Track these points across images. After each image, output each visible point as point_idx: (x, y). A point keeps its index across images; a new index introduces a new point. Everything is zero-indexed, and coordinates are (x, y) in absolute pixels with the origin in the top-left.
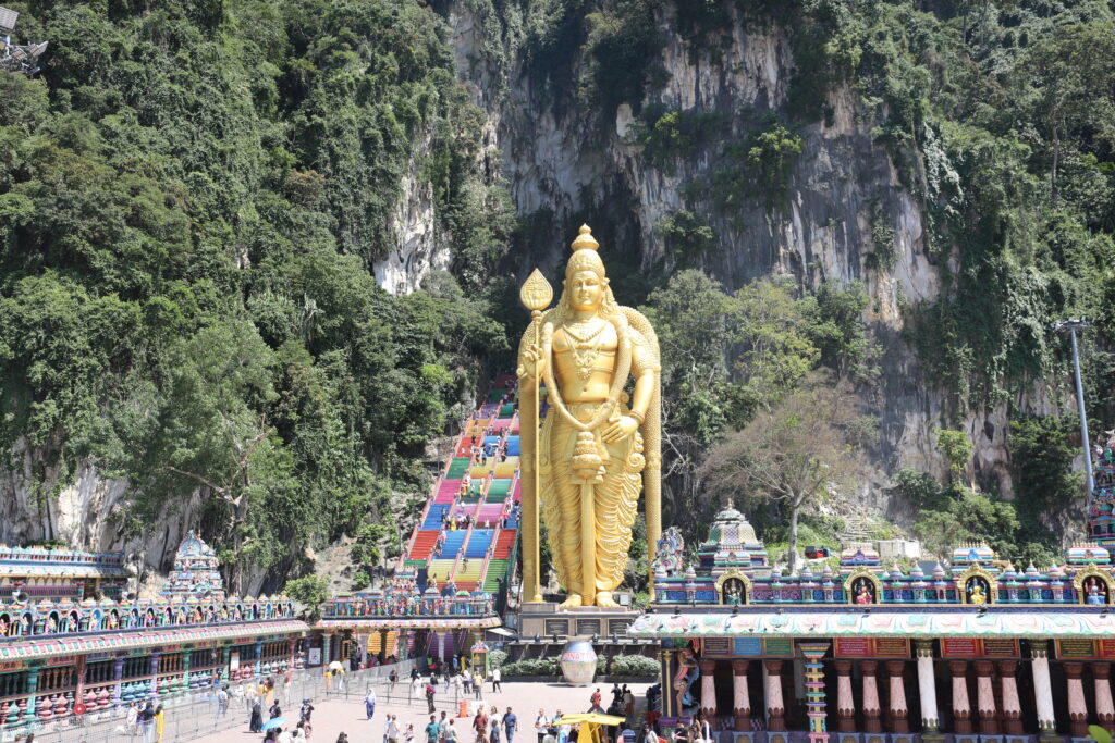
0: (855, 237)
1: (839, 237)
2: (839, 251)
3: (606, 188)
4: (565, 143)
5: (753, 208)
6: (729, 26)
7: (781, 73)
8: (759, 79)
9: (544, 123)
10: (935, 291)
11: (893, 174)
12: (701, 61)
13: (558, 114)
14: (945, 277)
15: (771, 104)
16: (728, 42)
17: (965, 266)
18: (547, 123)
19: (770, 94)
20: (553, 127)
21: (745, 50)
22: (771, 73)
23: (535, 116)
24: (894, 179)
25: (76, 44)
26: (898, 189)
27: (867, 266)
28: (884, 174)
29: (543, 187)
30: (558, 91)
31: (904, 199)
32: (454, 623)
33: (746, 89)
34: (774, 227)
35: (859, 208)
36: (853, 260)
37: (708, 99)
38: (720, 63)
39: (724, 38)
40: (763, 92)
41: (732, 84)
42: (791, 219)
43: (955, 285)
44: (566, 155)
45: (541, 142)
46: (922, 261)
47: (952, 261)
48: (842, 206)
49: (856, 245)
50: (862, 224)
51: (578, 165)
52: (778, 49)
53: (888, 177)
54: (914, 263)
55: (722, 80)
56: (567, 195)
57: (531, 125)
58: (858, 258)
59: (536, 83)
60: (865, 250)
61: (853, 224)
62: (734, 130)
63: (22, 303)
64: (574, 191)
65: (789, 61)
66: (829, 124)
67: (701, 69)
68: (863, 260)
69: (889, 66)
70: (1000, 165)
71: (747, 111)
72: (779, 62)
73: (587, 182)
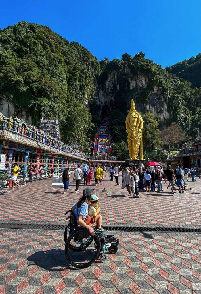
0: (157, 108)
1: (155, 108)
2: (155, 110)
3: (108, 102)
4: (103, 95)
5: (142, 103)
6: (137, 75)
7: (146, 83)
8: (142, 84)
9: (100, 91)
10: (169, 117)
11: (163, 99)
12: (133, 80)
13: (102, 90)
14: (170, 115)
15: (144, 87)
16: (138, 77)
17: (174, 114)
18: (101, 91)
19: (144, 86)
20: (101, 92)
21: (140, 79)
22: (144, 83)
23: (99, 90)
24: (163, 100)
25: (41, 62)
26: (164, 101)
27: (159, 113)
28: (162, 99)
29: (99, 101)
30: (102, 86)
31: (165, 103)
32: (113, 161)
33: (140, 85)
34: (145, 106)
35: (158, 104)
36: (157, 112)
37: (134, 86)
38: (136, 81)
39: (137, 77)
40: (143, 85)
41: (138, 84)
42: (147, 105)
43: (172, 116)
44: (103, 96)
45: (100, 94)
46: (167, 113)
47: (172, 113)
48: (155, 103)
49: (157, 109)
50: (158, 106)
51: (105, 98)
52: (145, 79)
53: (162, 100)
54: (166, 113)
55: (136, 83)
56: (103, 102)
57: (98, 91)
58: (157, 111)
59: (99, 85)
60: (158, 110)
61: (157, 106)
62: (139, 91)
63: (39, 102)
64: (104, 102)
65: (147, 81)
66: (153, 91)
67: (133, 81)
68: (158, 112)
69: (163, 83)
70: (180, 98)
71: (140, 88)
72: (145, 81)
73: (105, 101)
